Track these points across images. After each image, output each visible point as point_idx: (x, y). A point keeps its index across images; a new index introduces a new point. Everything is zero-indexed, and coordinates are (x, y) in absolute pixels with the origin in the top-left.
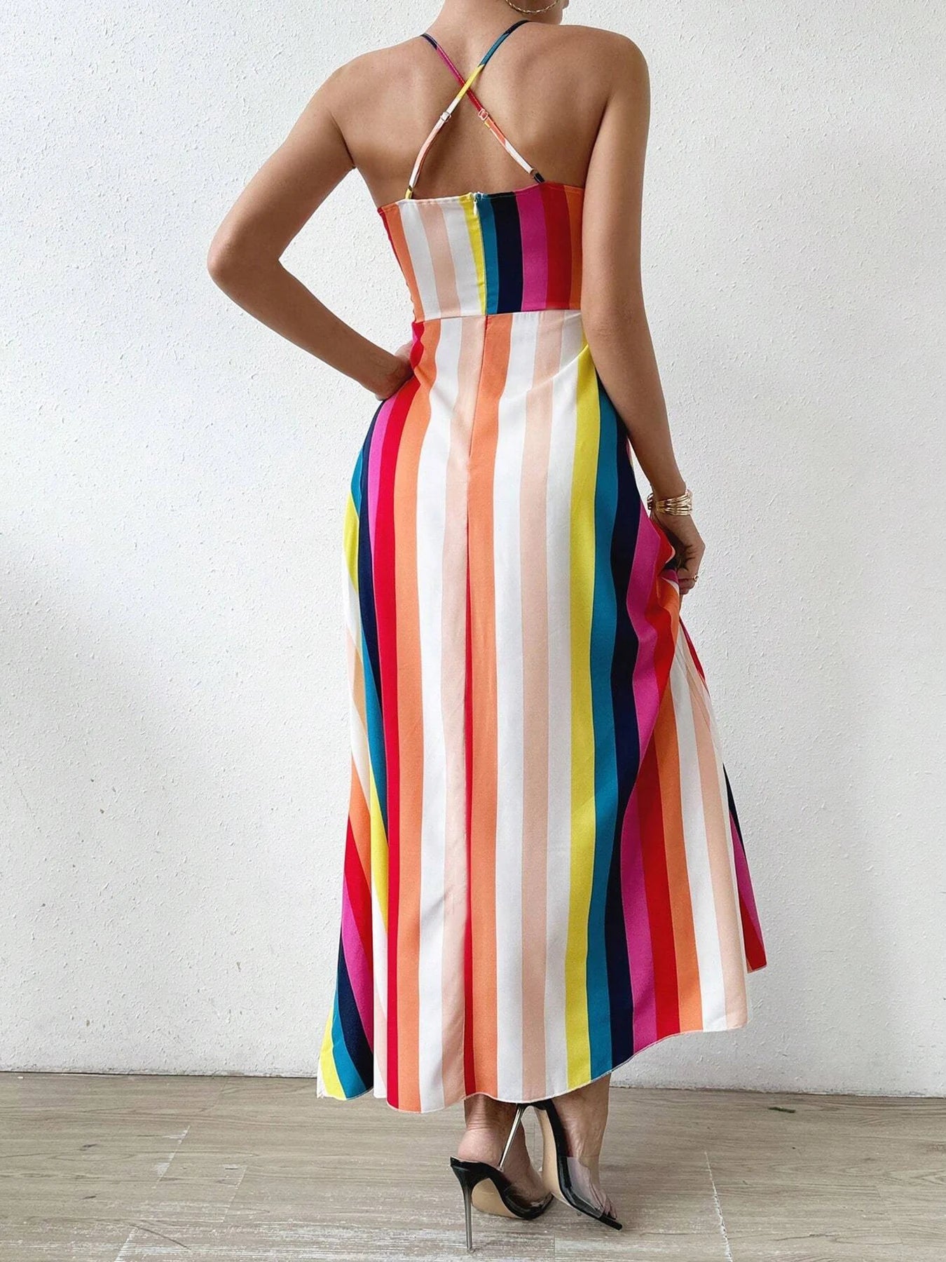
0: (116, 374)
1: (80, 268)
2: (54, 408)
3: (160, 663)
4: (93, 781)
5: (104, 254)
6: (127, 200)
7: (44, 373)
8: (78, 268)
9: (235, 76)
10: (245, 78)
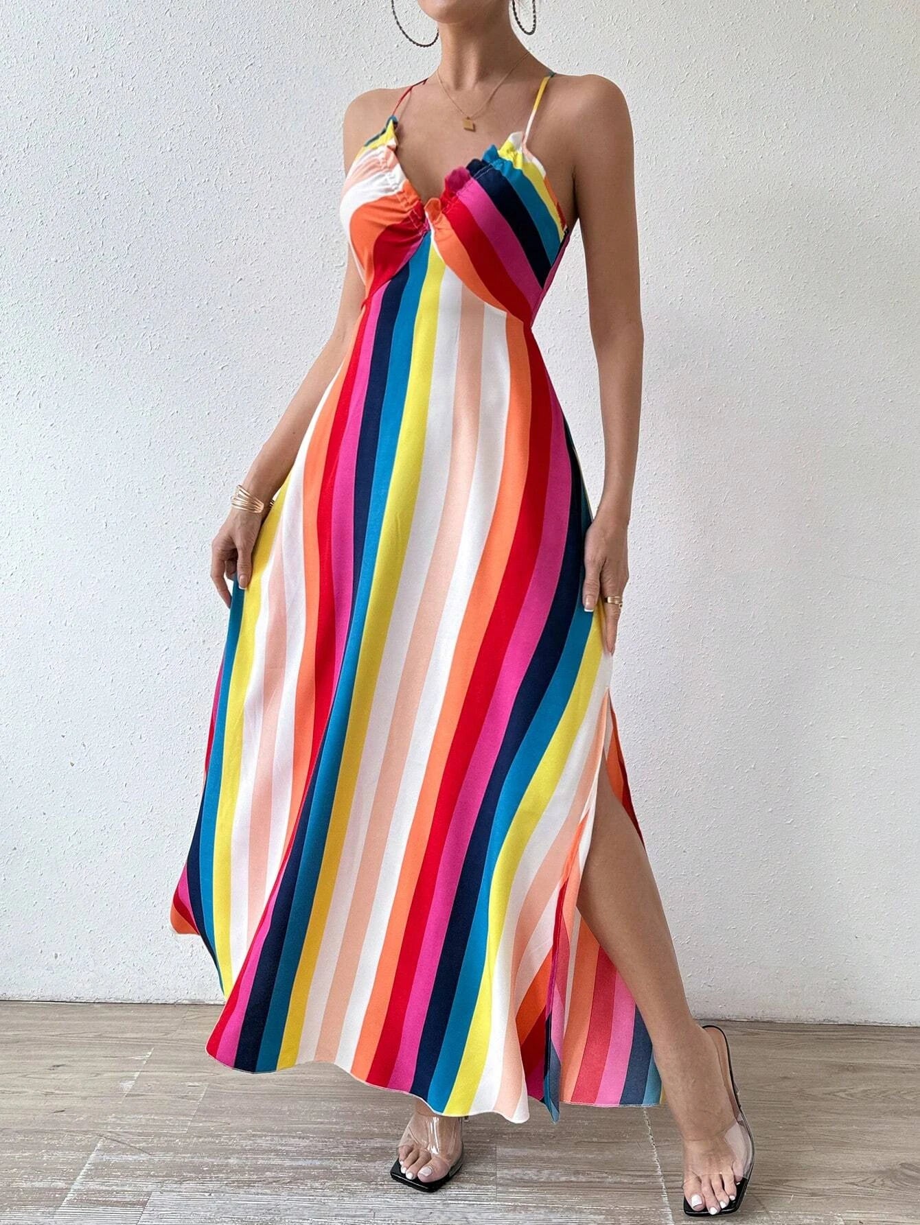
0: (91, 362)
1: (59, 261)
2: (31, 394)
3: (130, 630)
4: (63, 736)
5: (82, 249)
6: (105, 198)
7: (22, 361)
8: (57, 261)
9: (211, 84)
10: (219, 86)
